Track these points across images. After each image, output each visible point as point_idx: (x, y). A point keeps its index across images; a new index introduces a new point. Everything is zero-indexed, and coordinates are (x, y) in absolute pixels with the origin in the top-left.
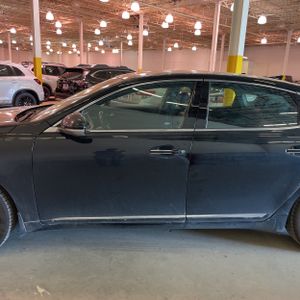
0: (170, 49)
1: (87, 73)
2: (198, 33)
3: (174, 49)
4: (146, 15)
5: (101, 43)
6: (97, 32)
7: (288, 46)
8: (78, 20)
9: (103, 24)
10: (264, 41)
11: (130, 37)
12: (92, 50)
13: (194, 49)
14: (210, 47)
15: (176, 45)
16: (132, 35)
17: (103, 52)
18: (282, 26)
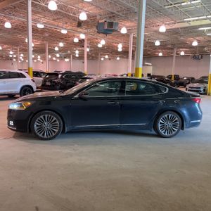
0: (102, 59)
1: (60, 76)
2: (120, 50)
3: (105, 59)
4: (88, 40)
5: (58, 55)
6: (57, 49)
7: (174, 57)
8: (45, 42)
9: (61, 45)
10: (161, 54)
11: (77, 52)
12: (51, 60)
13: (118, 58)
14: (127, 57)
15: (107, 57)
16: (79, 50)
17: (58, 60)
18: (169, 46)
